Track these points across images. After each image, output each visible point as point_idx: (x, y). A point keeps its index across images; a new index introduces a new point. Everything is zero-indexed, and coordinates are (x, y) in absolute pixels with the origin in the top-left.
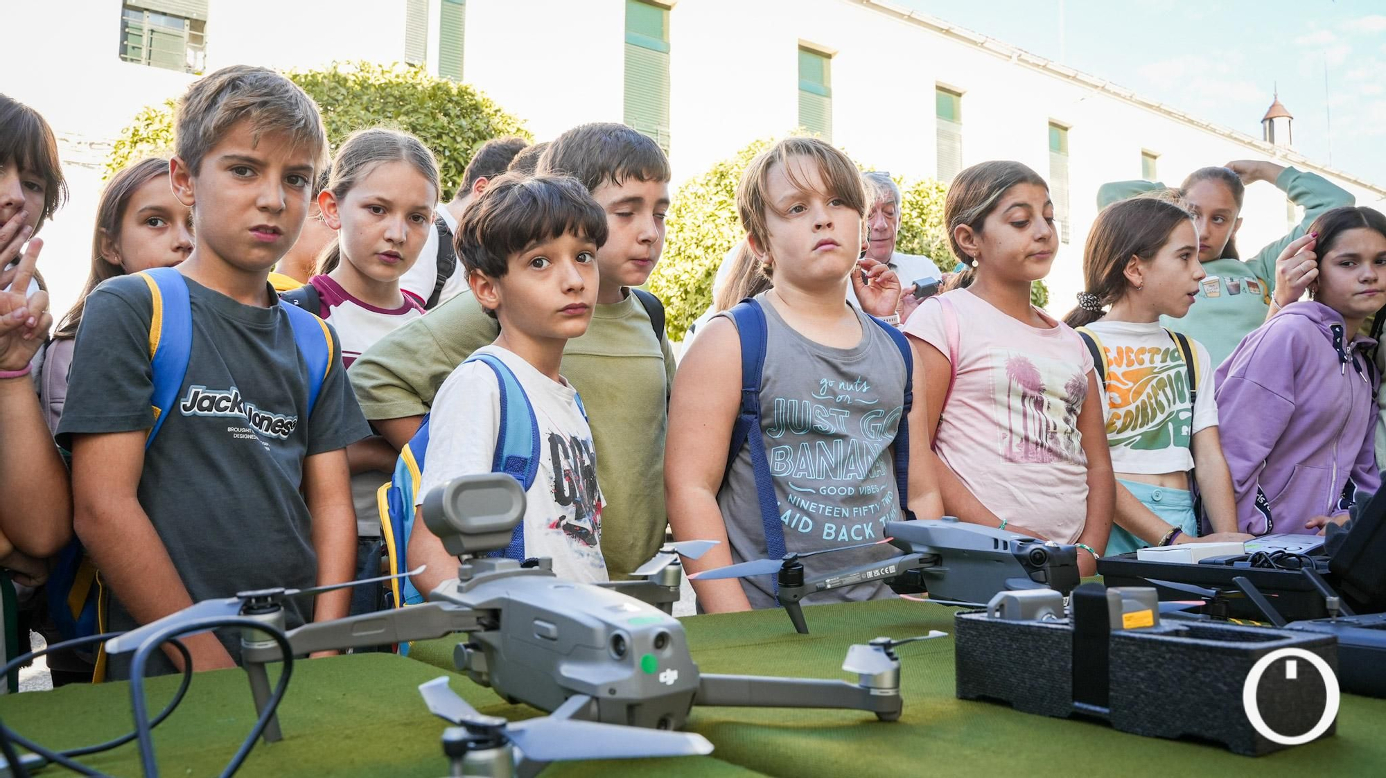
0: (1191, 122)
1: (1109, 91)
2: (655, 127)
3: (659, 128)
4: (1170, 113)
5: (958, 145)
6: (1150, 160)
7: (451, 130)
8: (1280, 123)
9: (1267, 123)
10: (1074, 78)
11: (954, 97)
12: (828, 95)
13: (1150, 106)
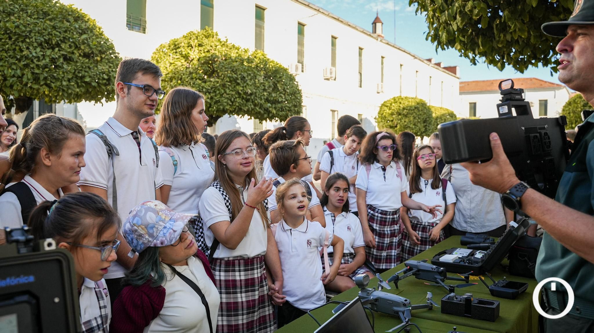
0: (349, 25)
1: (320, 12)
2: (140, 18)
3: (142, 18)
4: (342, 22)
5: (263, 31)
6: (334, 39)
7: (72, 29)
8: (379, 25)
9: (374, 25)
10: (308, 6)
11: (262, 10)
12: (212, 7)
13: (335, 18)
